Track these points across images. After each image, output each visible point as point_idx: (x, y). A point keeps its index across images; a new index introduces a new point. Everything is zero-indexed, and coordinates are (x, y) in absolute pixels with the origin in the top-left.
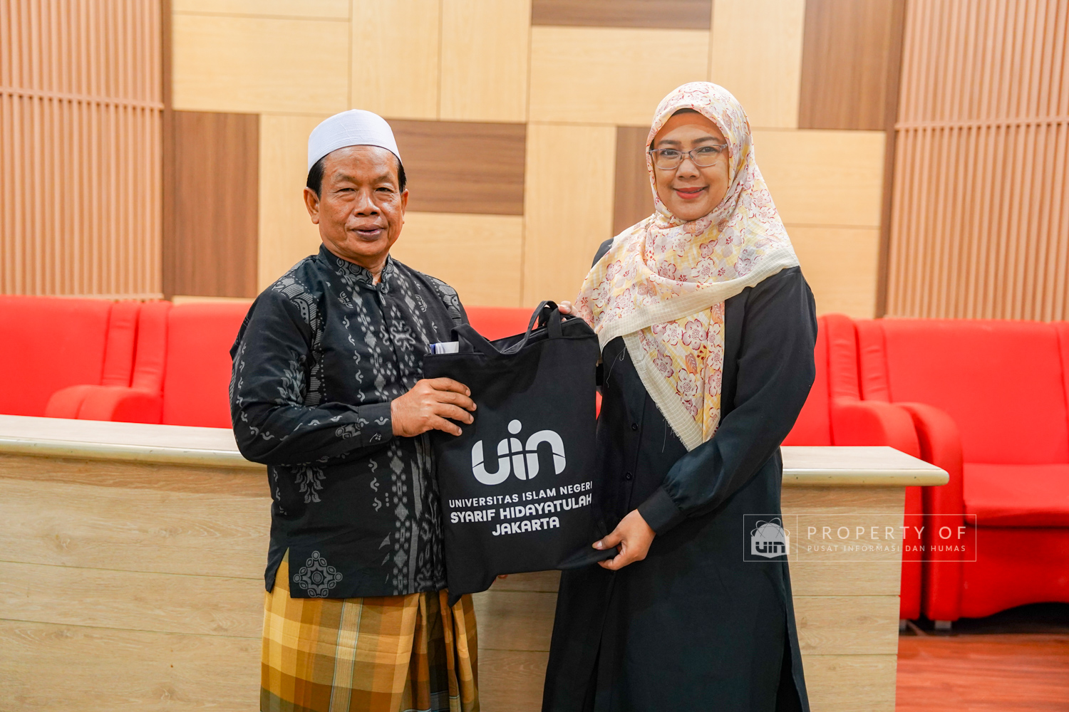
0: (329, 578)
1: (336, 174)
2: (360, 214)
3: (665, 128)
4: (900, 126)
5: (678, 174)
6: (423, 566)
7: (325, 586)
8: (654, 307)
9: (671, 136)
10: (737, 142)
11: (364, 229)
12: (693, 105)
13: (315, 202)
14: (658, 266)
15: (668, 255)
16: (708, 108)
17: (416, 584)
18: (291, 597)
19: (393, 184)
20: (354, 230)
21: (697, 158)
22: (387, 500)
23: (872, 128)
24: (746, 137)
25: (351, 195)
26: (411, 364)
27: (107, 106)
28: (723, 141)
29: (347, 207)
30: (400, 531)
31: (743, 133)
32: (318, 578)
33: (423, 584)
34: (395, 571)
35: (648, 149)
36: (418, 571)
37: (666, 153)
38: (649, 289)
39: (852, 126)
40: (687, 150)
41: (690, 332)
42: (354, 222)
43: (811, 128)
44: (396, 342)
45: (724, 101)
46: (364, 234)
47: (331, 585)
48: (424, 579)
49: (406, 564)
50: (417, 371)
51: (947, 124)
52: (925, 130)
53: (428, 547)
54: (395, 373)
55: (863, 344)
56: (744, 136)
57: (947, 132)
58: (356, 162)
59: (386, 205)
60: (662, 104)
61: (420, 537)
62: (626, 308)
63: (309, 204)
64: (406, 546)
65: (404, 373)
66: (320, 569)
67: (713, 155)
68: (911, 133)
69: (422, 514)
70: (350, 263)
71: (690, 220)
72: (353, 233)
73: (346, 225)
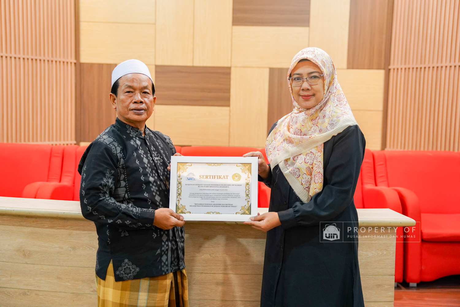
0: (133, 270)
1: (125, 85)
2: (135, 102)
3: (295, 68)
4: (391, 67)
5: (302, 88)
6: (173, 261)
7: (132, 274)
8: (292, 149)
9: (298, 71)
10: (328, 73)
11: (137, 109)
12: (307, 57)
13: (115, 99)
14: (294, 131)
15: (298, 125)
16: (314, 58)
17: (171, 269)
18: (116, 281)
19: (149, 90)
20: (132, 110)
21: (310, 81)
22: (159, 233)
23: (379, 68)
24: (333, 71)
25: (131, 94)
26: (162, 170)
27: (52, 61)
28: (321, 73)
29: (129, 100)
30: (164, 247)
31: (331, 69)
32: (128, 271)
33: (174, 268)
34: (163, 264)
35: (288, 77)
36: (172, 263)
37: (296, 79)
38: (290, 141)
39: (370, 68)
40: (305, 77)
41: (308, 158)
42: (133, 106)
43: (353, 68)
44: (155, 161)
45: (322, 55)
46: (137, 111)
47: (134, 274)
48: (175, 266)
49: (167, 260)
50: (165, 173)
51: (411, 66)
52: (401, 69)
53: (175, 252)
54: (156, 175)
55: (376, 161)
56: (332, 71)
57: (411, 69)
58: (133, 80)
59: (146, 100)
60: (294, 58)
61: (172, 248)
62: (281, 150)
63: (112, 101)
64: (166, 252)
65: (160, 174)
66: (129, 267)
67: (317, 80)
68: (396, 70)
69: (172, 237)
70: (132, 127)
71: (308, 109)
72: (132, 111)
73: (129, 108)
